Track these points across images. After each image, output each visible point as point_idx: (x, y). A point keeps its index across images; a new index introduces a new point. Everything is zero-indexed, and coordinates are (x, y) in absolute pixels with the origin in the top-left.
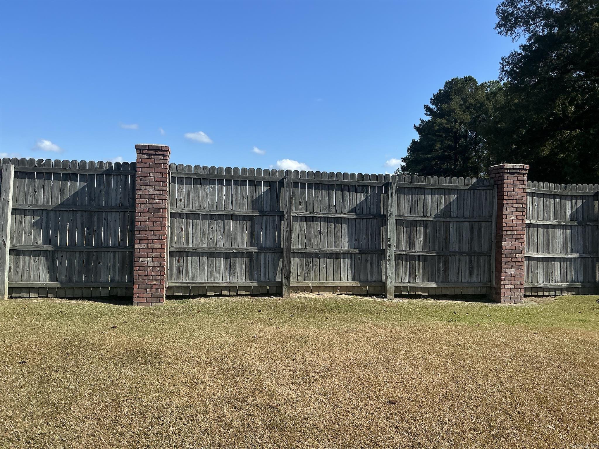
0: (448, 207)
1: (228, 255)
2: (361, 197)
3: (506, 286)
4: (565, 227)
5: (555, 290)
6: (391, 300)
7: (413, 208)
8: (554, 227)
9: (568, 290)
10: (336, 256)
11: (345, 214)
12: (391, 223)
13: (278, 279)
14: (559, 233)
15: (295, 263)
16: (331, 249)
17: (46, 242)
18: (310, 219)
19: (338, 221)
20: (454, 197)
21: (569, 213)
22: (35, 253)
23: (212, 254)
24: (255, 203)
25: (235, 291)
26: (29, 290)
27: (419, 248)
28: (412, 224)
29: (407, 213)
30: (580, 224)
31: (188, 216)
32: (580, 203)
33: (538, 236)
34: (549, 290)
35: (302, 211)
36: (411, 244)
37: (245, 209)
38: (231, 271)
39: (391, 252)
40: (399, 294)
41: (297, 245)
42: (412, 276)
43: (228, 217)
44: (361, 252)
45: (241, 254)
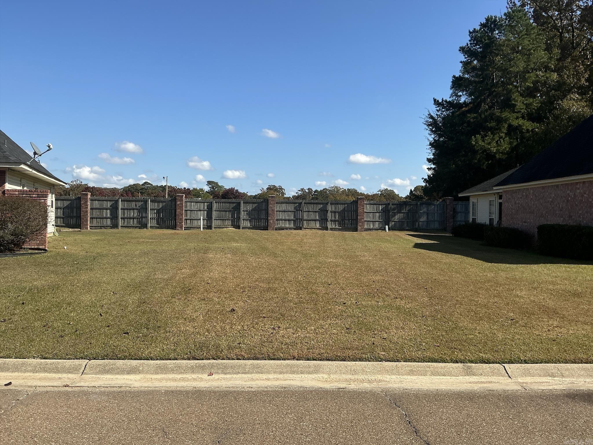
0: (344, 208)
1: (289, 220)
2: (322, 206)
3: (359, 228)
4: (379, 213)
5: (376, 229)
6: (329, 232)
7: (335, 208)
8: (376, 213)
9: (380, 229)
10: (315, 220)
11: (317, 210)
12: (329, 212)
13: (301, 226)
14: (377, 214)
15: (305, 222)
16: (314, 218)
17: (249, 218)
18: (309, 211)
19: (316, 212)
20: (346, 205)
21: (381, 209)
22: (247, 220)
23: (285, 220)
24: (295, 208)
25: (291, 229)
26: (246, 228)
27: (337, 218)
28: (335, 212)
29: (333, 209)
30: (383, 211)
31: (280, 211)
32: (384, 206)
33: (371, 215)
34: (374, 229)
35: (307, 210)
36: (335, 217)
37: (293, 209)
38: (290, 224)
39: (329, 219)
40: (331, 229)
41: (305, 217)
42: (335, 226)
43: (289, 211)
44: (321, 219)
45: (292, 220)
